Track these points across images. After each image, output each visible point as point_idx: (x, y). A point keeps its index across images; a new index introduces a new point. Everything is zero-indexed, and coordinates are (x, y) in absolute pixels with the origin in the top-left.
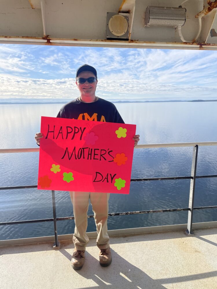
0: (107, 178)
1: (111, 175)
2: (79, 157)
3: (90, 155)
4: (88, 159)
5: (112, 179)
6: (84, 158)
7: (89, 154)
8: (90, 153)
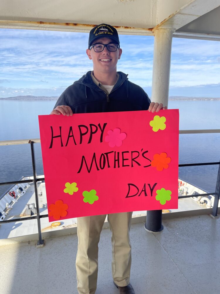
0: (145, 191)
1: (149, 185)
2: (102, 167)
3: (117, 162)
4: (115, 167)
5: (152, 190)
6: (109, 166)
7: (115, 161)
8: (117, 159)
